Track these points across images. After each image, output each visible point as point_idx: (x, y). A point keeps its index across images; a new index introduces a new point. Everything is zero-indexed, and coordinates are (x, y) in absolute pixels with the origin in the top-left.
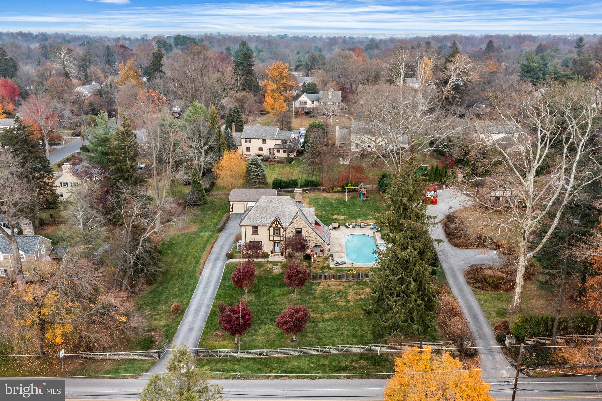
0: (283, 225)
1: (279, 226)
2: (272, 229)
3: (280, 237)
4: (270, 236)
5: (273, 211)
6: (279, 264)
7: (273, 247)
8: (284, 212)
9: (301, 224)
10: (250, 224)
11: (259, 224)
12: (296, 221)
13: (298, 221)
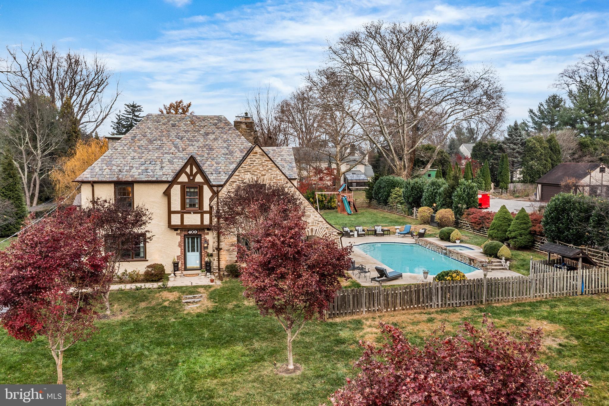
0: (211, 178)
1: (199, 179)
2: (176, 191)
3: (202, 213)
4: (170, 212)
5: (181, 144)
6: (202, 290)
7: (178, 252)
8: (211, 149)
9: (263, 173)
10: (108, 176)
11: (136, 176)
12: (251, 161)
13: (255, 161)
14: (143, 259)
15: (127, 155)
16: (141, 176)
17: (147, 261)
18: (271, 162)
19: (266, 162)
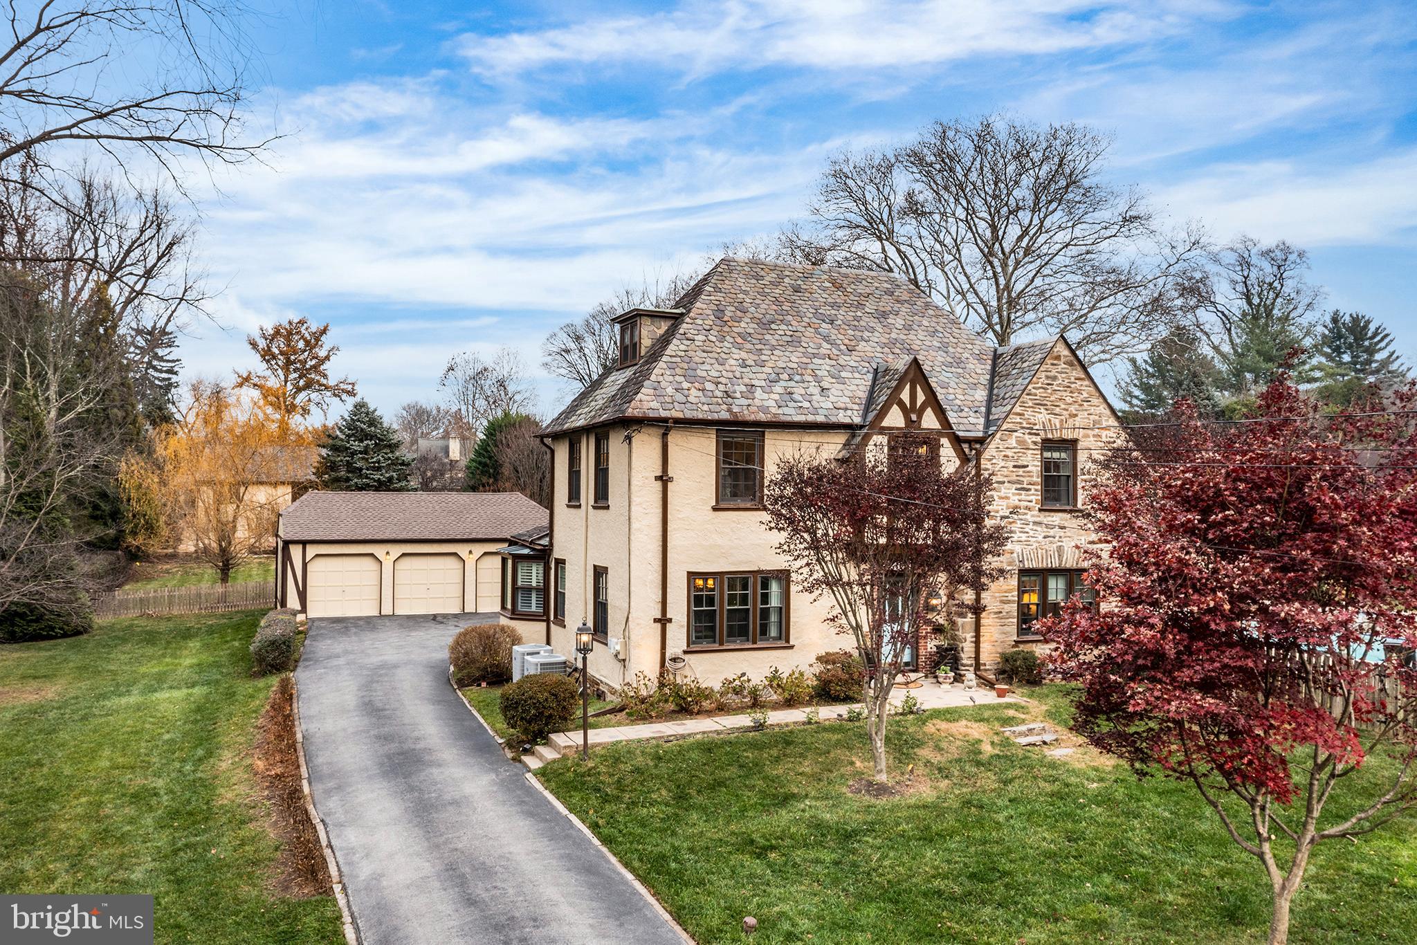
1: (930, 421)
9: (1072, 409)
10: (706, 408)
11: (774, 410)
12: (1047, 377)
13: (1055, 378)
14: (780, 644)
15: (723, 355)
16: (786, 410)
17: (792, 647)
18: (1087, 383)
19: (1079, 383)
